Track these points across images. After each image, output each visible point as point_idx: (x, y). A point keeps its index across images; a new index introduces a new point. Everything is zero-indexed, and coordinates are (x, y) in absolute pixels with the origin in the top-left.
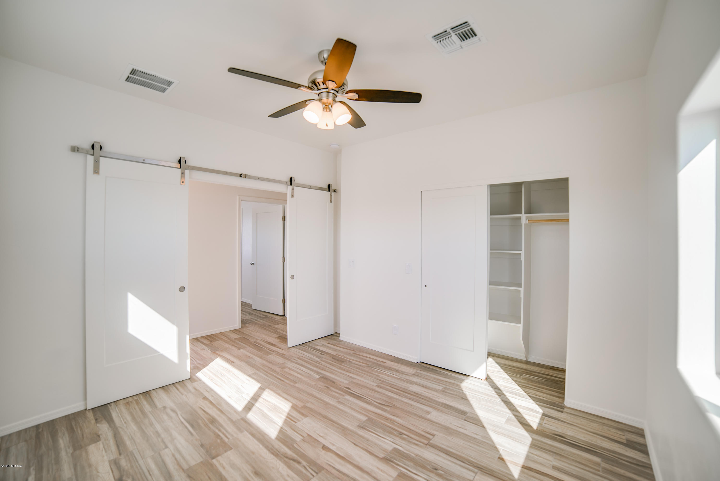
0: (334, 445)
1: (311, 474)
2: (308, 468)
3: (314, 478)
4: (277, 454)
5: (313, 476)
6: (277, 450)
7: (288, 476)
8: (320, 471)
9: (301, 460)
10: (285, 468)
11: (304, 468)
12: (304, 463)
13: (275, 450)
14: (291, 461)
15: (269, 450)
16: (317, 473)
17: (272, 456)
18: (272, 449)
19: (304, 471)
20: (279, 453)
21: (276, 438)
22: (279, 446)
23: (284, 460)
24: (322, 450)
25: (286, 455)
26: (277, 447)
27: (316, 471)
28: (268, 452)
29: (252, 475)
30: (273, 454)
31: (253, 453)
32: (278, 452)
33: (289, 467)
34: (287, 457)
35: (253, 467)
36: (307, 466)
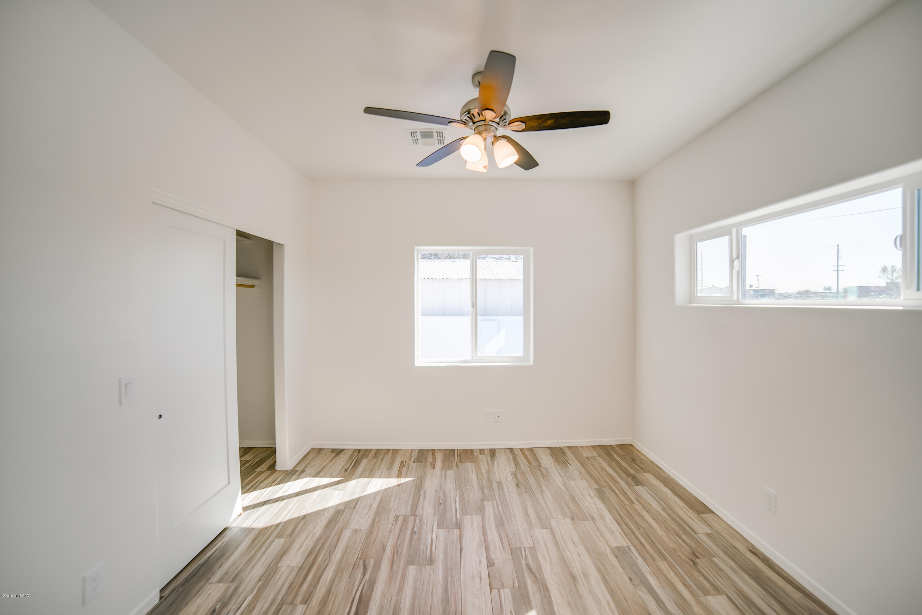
0: (480, 562)
1: (525, 551)
2: (524, 556)
3: (525, 547)
4: (542, 587)
5: (525, 549)
6: (540, 591)
7: (545, 560)
8: (516, 548)
9: (524, 566)
10: (544, 568)
11: (527, 559)
12: (523, 562)
13: (542, 593)
14: (534, 570)
15: (550, 597)
16: (520, 549)
17: (550, 588)
18: (545, 596)
19: (529, 556)
20: (541, 586)
21: (531, 608)
22: (534, 595)
23: (540, 575)
24: (496, 564)
25: (535, 580)
26: (538, 596)
27: (519, 550)
28: (552, 595)
29: (579, 579)
30: (548, 590)
31: (569, 604)
32: (541, 588)
33: (539, 567)
34: (536, 577)
35: (576, 586)
36: (522, 558)
